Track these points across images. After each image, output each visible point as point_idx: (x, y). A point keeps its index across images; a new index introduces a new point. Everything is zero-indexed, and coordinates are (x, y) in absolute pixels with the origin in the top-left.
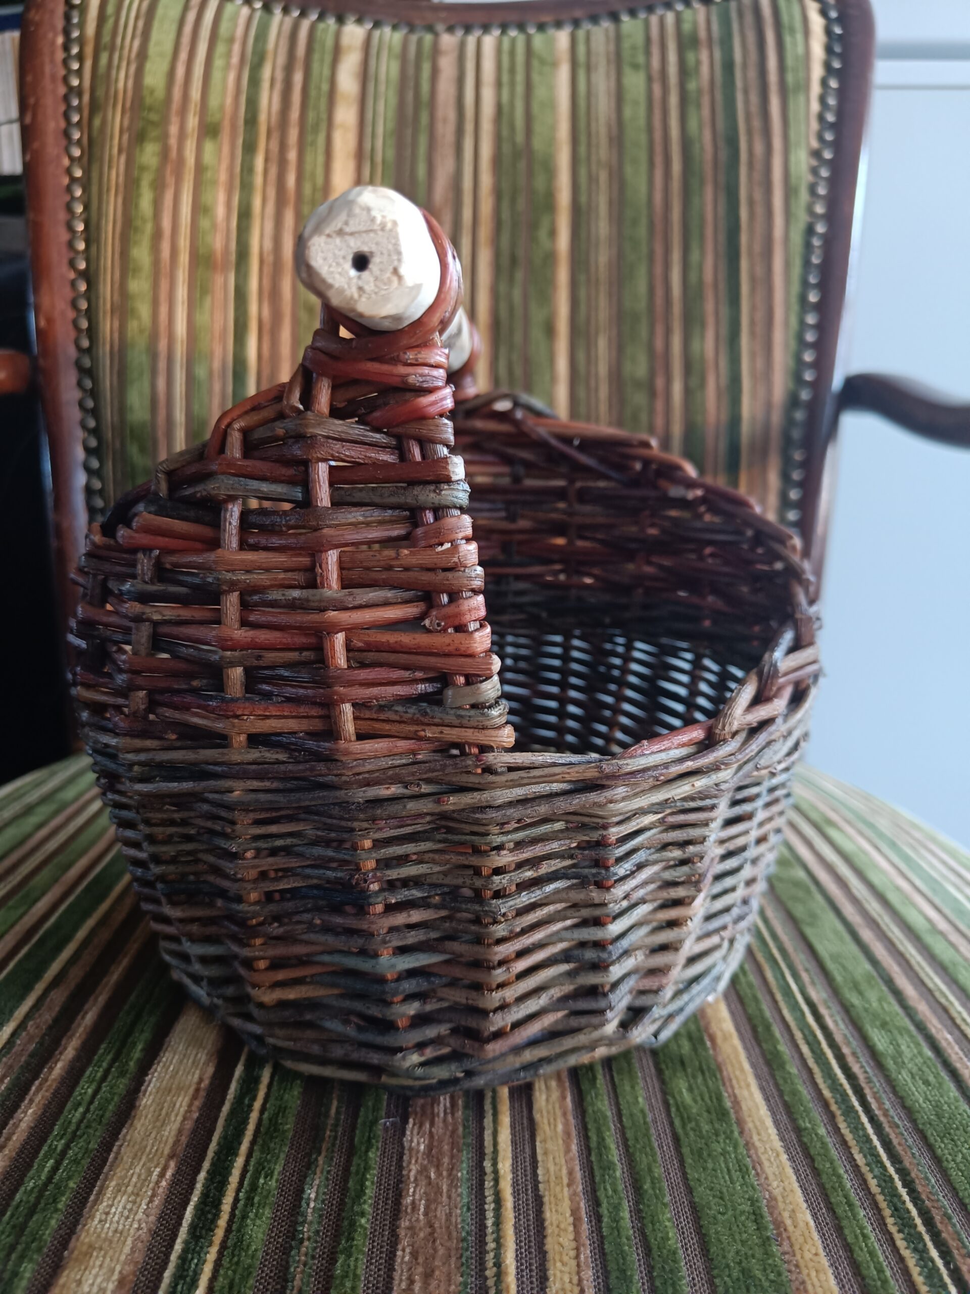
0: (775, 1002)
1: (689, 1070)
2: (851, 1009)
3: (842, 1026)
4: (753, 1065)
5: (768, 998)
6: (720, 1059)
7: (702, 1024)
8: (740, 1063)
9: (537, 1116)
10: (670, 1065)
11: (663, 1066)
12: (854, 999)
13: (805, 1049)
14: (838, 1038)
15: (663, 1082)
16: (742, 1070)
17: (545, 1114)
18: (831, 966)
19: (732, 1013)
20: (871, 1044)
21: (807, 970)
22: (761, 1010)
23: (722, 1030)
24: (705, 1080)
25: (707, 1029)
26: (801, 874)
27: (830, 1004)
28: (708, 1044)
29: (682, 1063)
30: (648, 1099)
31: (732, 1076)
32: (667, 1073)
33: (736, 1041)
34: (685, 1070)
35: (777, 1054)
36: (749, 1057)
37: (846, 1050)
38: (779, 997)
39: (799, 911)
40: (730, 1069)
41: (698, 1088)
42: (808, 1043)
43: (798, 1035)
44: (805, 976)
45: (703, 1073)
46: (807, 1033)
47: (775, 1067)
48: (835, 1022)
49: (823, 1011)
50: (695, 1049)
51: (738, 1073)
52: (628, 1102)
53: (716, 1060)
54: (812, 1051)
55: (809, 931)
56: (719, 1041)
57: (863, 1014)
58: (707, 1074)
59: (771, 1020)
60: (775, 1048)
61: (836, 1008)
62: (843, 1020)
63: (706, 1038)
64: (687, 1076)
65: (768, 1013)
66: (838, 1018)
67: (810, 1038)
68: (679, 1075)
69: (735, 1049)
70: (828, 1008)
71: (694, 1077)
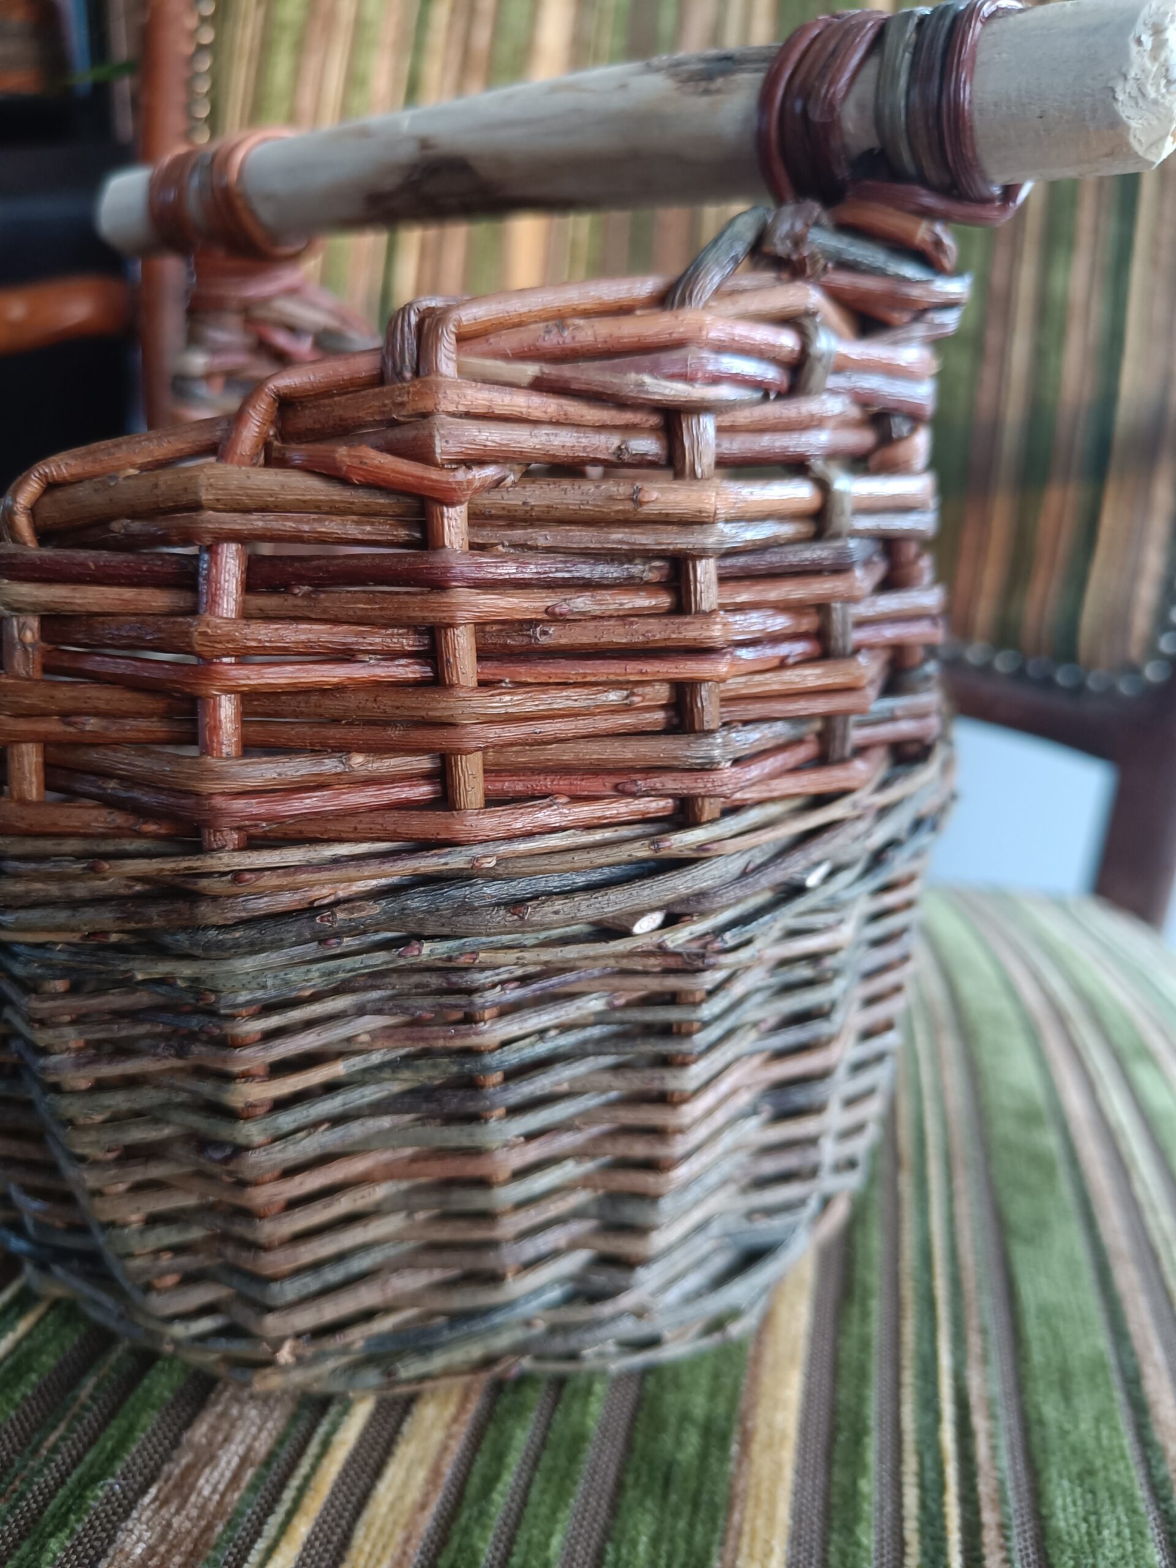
0: (897, 1384)
1: (674, 1498)
2: (1036, 1429)
3: (1004, 1461)
4: (798, 1515)
5: (888, 1374)
6: (740, 1486)
7: (742, 1405)
8: (773, 1503)
9: (360, 1533)
10: (644, 1479)
11: (630, 1479)
12: (1050, 1410)
13: (911, 1497)
14: (985, 1488)
15: (614, 1510)
16: (771, 1519)
17: (374, 1533)
18: (1033, 1328)
19: (809, 1395)
20: (1045, 1511)
21: (983, 1331)
22: (861, 1399)
23: (770, 1426)
24: (691, 1525)
25: (743, 1419)
26: (1050, 1141)
27: (1000, 1411)
28: (734, 1449)
29: (667, 1482)
30: (571, 1542)
31: (747, 1528)
32: (631, 1494)
33: (789, 1455)
34: (665, 1496)
35: (852, 1496)
36: (798, 1491)
37: (988, 1517)
38: (908, 1377)
39: (1019, 1209)
40: (749, 1513)
41: (672, 1540)
42: (922, 1486)
43: (911, 1464)
44: (974, 1341)
45: (696, 1506)
46: (928, 1461)
47: (836, 1524)
48: (994, 1448)
49: (979, 1422)
50: (704, 1455)
51: (760, 1522)
52: (529, 1542)
53: (731, 1486)
54: (923, 1506)
55: (1021, 1254)
56: (756, 1448)
57: (1054, 1442)
58: (702, 1514)
59: (872, 1422)
60: (854, 1483)
61: (1007, 1419)
62: (1011, 1448)
63: (736, 1437)
64: (662, 1509)
65: (873, 1410)
66: (1003, 1442)
67: (930, 1475)
68: (649, 1503)
69: (779, 1465)
70: (992, 1417)
71: (676, 1515)
